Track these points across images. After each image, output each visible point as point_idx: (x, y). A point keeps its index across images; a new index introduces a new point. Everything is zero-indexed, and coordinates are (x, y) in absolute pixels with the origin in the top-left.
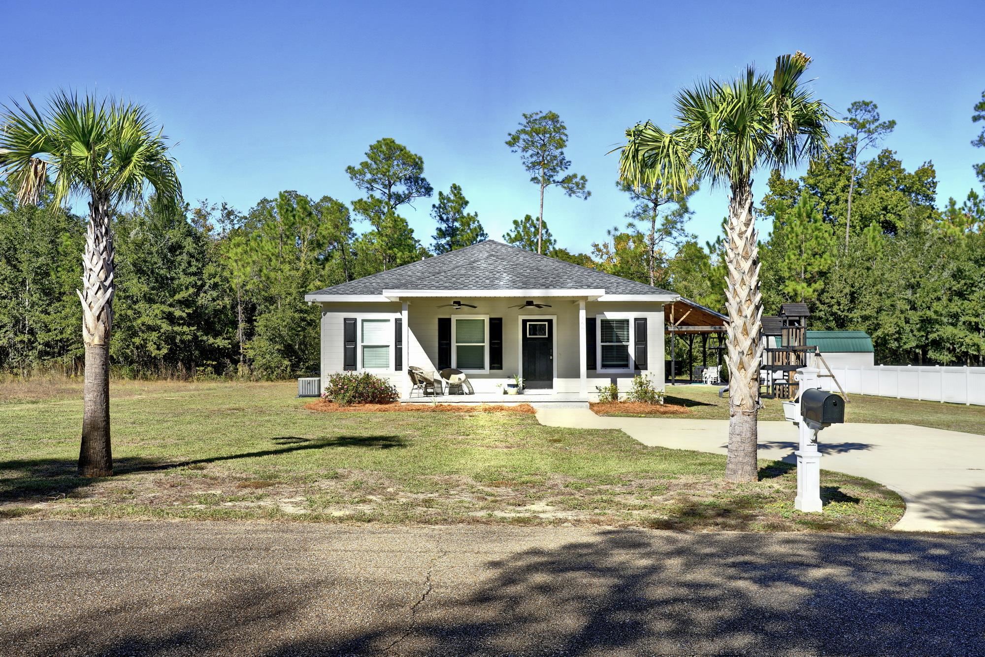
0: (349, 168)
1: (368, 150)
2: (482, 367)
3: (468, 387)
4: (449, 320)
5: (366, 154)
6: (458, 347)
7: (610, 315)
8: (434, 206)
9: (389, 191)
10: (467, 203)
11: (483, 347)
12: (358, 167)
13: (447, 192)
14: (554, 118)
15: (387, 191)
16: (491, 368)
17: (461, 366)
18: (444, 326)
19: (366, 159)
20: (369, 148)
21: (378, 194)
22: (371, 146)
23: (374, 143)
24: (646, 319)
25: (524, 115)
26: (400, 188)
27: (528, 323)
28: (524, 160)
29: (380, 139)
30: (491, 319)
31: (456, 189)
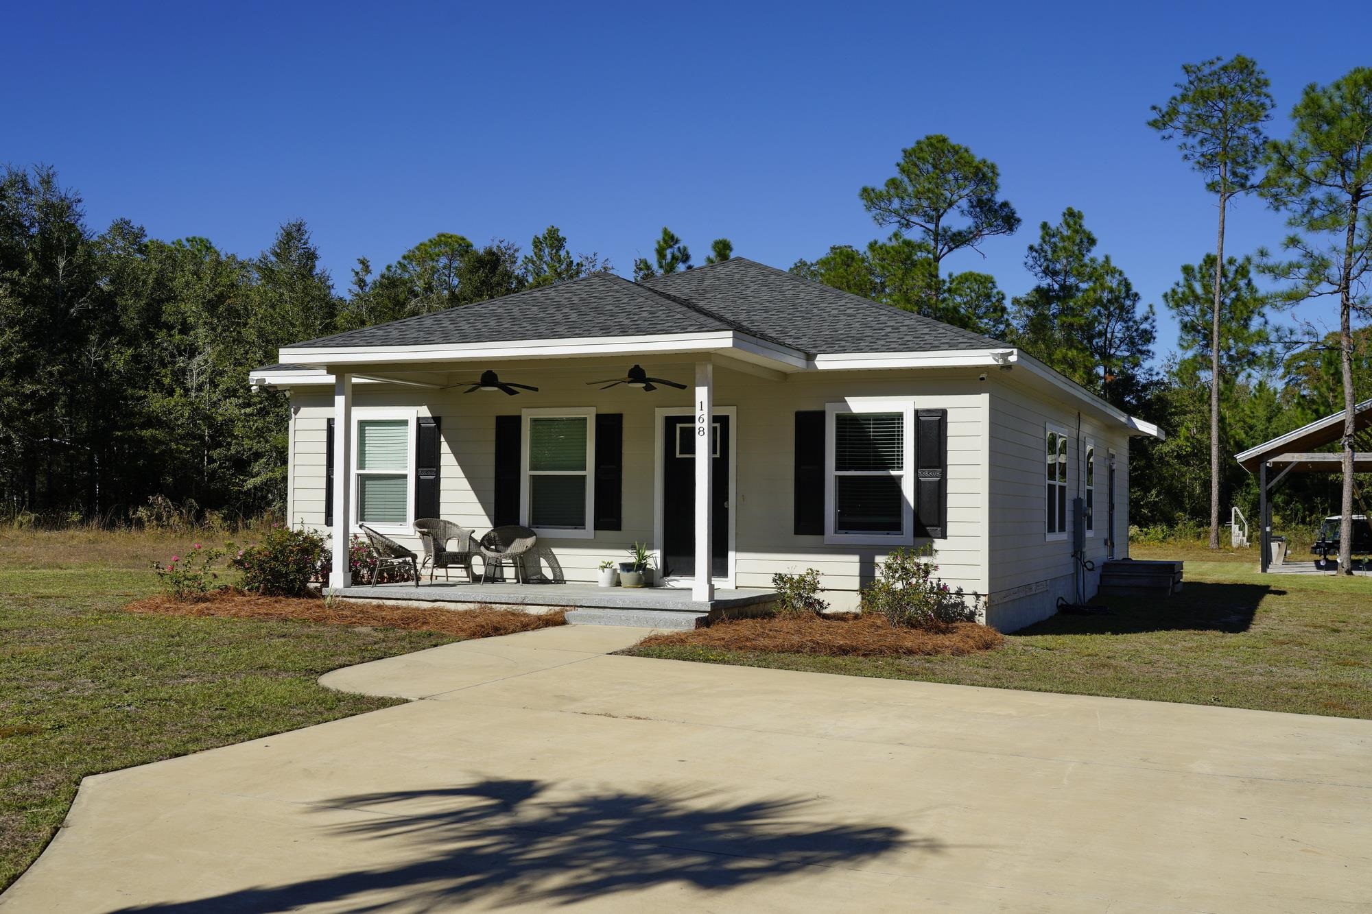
0: (865, 190)
1: (900, 158)
2: (580, 524)
3: (553, 569)
4: (517, 420)
5: (898, 165)
6: (534, 478)
7: (859, 405)
8: (1031, 248)
9: (937, 226)
10: (1092, 242)
11: (584, 477)
12: (881, 186)
13: (1056, 222)
14: (1245, 67)
15: (932, 226)
16: (597, 527)
17: (539, 519)
18: (508, 429)
19: (895, 173)
20: (902, 154)
21: (915, 234)
22: (905, 151)
23: (911, 145)
24: (944, 413)
25: (1185, 68)
26: (956, 220)
27: (679, 426)
28: (1186, 152)
29: (922, 138)
30: (599, 418)
31: (1072, 216)
